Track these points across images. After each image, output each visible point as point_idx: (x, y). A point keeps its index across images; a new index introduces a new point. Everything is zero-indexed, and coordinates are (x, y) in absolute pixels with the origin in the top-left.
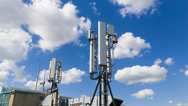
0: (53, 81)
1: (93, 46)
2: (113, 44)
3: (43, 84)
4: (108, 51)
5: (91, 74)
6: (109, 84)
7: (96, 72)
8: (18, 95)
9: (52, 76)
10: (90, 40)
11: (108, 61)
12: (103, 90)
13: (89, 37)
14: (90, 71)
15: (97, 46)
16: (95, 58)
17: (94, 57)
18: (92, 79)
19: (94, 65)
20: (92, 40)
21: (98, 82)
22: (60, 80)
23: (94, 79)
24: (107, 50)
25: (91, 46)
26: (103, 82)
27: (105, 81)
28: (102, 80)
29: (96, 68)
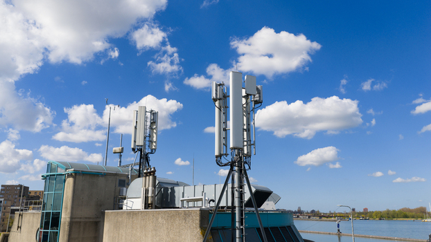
0: (141, 150)
1: (220, 109)
2: (255, 104)
3: (120, 153)
4: (245, 116)
5: (217, 157)
6: (246, 175)
7: (225, 154)
9: (140, 142)
10: (215, 100)
11: (245, 137)
12: (236, 185)
13: (214, 95)
14: (217, 153)
15: (227, 107)
16: (223, 130)
19: (223, 144)
20: (219, 99)
21: (230, 172)
22: (154, 147)
23: (222, 166)
25: (217, 110)
26: (237, 172)
27: (240, 171)
28: (236, 168)
29: (226, 147)
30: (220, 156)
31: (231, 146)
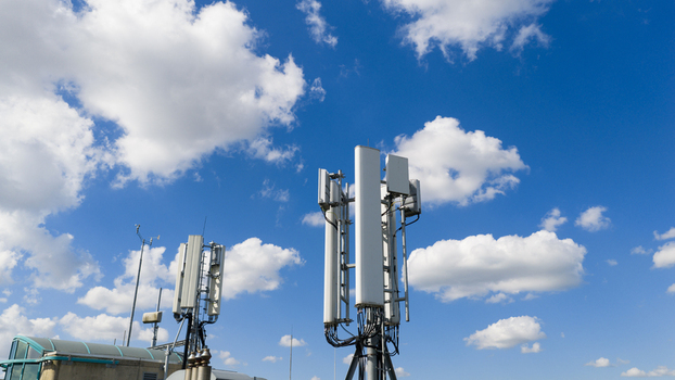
0: (189, 316)
1: (335, 225)
2: (405, 216)
3: (156, 322)
4: (387, 242)
5: (327, 326)
6: (390, 365)
7: (345, 321)
8: (67, 370)
9: (189, 302)
10: (325, 207)
11: (387, 283)
13: (322, 197)
14: (327, 318)
15: (349, 222)
16: (342, 269)
17: (341, 265)
18: (334, 345)
19: (342, 298)
20: (334, 205)
21: (354, 359)
22: (214, 312)
23: (339, 346)
24: (384, 239)
25: (328, 227)
26: (372, 360)
27: (377, 357)
28: (368, 351)
29: (347, 304)
30: (334, 324)
31: (358, 300)
